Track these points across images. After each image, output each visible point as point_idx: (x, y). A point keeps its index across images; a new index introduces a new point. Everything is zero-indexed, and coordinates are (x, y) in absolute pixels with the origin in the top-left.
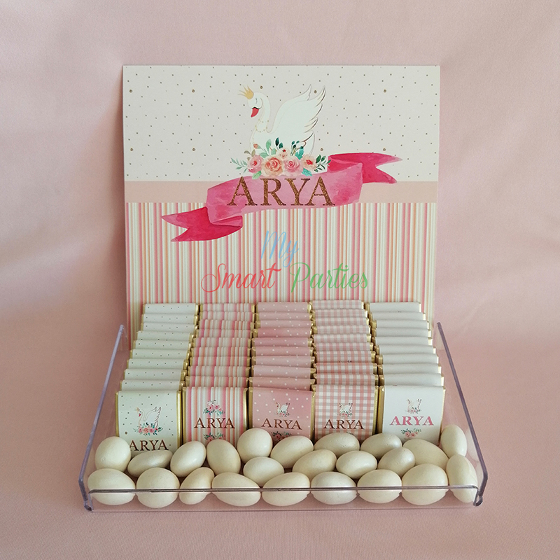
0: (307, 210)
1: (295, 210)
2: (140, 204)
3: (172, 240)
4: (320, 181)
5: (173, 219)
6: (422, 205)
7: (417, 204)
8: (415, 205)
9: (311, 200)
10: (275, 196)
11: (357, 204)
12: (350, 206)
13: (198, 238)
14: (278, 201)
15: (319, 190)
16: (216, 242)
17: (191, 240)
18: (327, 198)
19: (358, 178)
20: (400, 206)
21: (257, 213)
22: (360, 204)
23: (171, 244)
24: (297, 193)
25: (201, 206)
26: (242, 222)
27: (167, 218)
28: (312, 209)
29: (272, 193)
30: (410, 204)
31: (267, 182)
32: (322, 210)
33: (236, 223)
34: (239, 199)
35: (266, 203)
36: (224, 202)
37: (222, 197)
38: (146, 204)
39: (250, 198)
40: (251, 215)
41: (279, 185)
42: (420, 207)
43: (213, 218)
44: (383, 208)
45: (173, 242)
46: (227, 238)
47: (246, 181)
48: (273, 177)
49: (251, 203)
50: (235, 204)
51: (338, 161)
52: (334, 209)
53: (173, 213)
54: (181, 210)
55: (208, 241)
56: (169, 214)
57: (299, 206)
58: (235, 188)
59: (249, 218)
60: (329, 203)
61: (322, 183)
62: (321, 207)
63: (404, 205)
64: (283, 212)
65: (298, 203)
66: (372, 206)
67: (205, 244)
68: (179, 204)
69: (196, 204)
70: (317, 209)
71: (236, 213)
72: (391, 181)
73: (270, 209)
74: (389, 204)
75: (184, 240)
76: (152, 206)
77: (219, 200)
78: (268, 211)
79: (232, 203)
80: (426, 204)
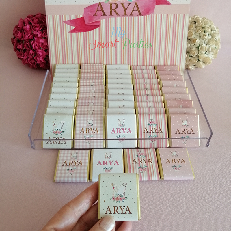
0: (130, 18)
1: (124, 18)
2: (53, 16)
3: (69, 32)
4: (136, 4)
5: (69, 22)
6: (182, 15)
7: (180, 15)
9: (132, 13)
10: (115, 11)
11: (153, 15)
12: (150, 16)
13: (80, 31)
14: (117, 13)
15: (136, 8)
16: (89, 33)
17: (77, 32)
18: (139, 12)
19: (154, 3)
20: (172, 16)
21: (107, 19)
22: (154, 15)
23: (68, 34)
24: (125, 10)
25: (81, 16)
26: (100, 23)
27: (66, 22)
28: (132, 17)
29: (114, 10)
30: (177, 15)
31: (111, 4)
32: (137, 17)
33: (97, 24)
34: (98, 13)
35: (111, 14)
36: (92, 14)
37: (90, 12)
38: (56, 16)
39: (103, 12)
40: (104, 20)
41: (117, 6)
42: (181, 16)
43: (87, 22)
44: (165, 16)
45: (69, 33)
46: (94, 31)
47: (102, 4)
48: (114, 2)
49: (104, 14)
50: (97, 15)
52: (142, 18)
53: (68, 20)
54: (72, 18)
55: (85, 33)
56: (66, 20)
57: (126, 16)
58: (96, 8)
59: (103, 22)
60: (140, 14)
61: (137, 5)
62: (136, 16)
63: (174, 15)
64: (119, 19)
65: (126, 14)
67: (84, 34)
68: (71, 16)
69: (79, 15)
70: (135, 17)
71: (97, 19)
72: (169, 4)
73: (113, 17)
74: (167, 15)
75: (74, 32)
76: (58, 16)
77: (89, 13)
78: (112, 18)
79: (96, 15)
80: (184, 15)
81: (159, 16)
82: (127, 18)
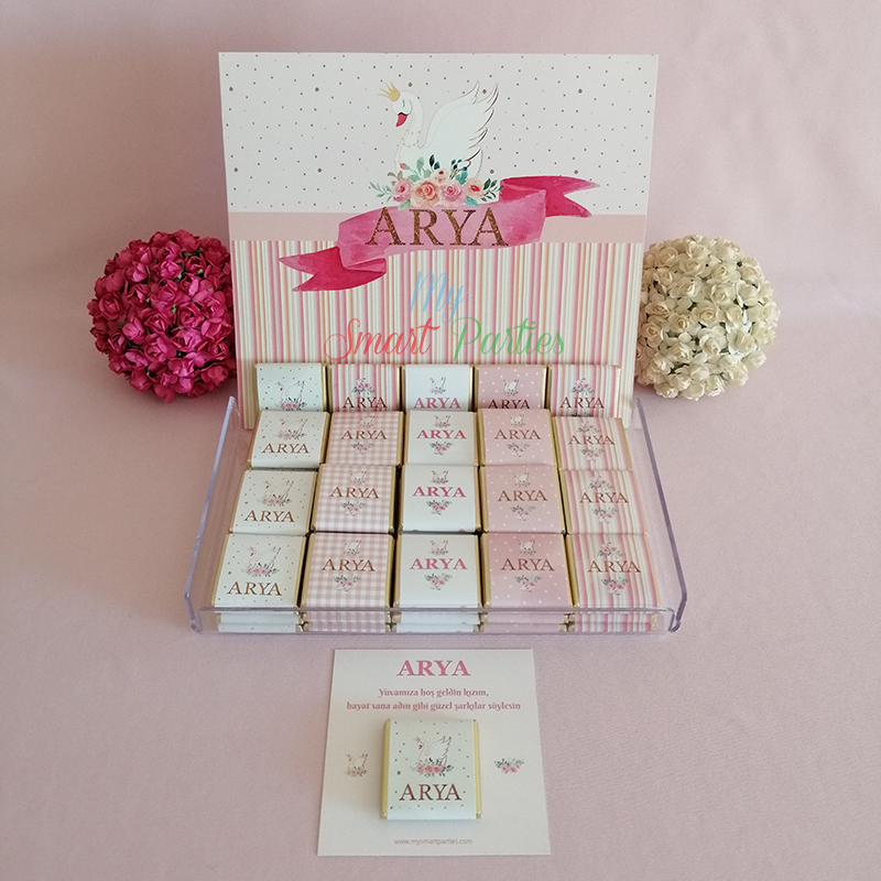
0: (471, 251)
1: (456, 251)
2: (250, 242)
3: (294, 290)
4: (489, 214)
5: (295, 261)
6: (624, 246)
7: (618, 245)
8: (614, 246)
9: (476, 239)
10: (429, 233)
11: (537, 244)
12: (529, 246)
13: (328, 287)
14: (433, 239)
15: (488, 226)
16: (352, 292)
17: (318, 290)
18: (498, 236)
19: (540, 210)
20: (594, 247)
21: (405, 254)
22: (541, 244)
23: (293, 294)
24: (458, 230)
25: (331, 245)
26: (385, 266)
27: (285, 260)
28: (478, 251)
29: (425, 228)
30: (607, 245)
31: (418, 214)
32: (491, 251)
33: (377, 268)
34: (380, 237)
35: (417, 241)
36: (362, 241)
37: (357, 233)
38: (258, 242)
39: (395, 235)
40: (397, 257)
41: (434, 218)
42: (621, 250)
43: (347, 261)
44: (572, 249)
45: (295, 292)
46: (366, 287)
47: (390, 212)
48: (427, 208)
49: (397, 242)
50: (376, 244)
51: (513, 187)
52: (507, 250)
53: (293, 254)
54: (305, 251)
55: (340, 291)
56: (288, 255)
57: (461, 245)
58: (375, 222)
59: (394, 261)
60: (501, 242)
61: (492, 215)
62: (490, 247)
63: (600, 245)
64: (439, 254)
65: (459, 242)
66: (558, 246)
67: (338, 295)
68: (302, 243)
69: (324, 243)
70: (485, 250)
71: (377, 255)
72: (583, 213)
73: (422, 249)
74: (580, 245)
75: (310, 290)
76: (265, 245)
77: (355, 237)
78: (419, 252)
79: (372, 242)
80: (629, 245)
81: (555, 248)
82: (461, 254)
